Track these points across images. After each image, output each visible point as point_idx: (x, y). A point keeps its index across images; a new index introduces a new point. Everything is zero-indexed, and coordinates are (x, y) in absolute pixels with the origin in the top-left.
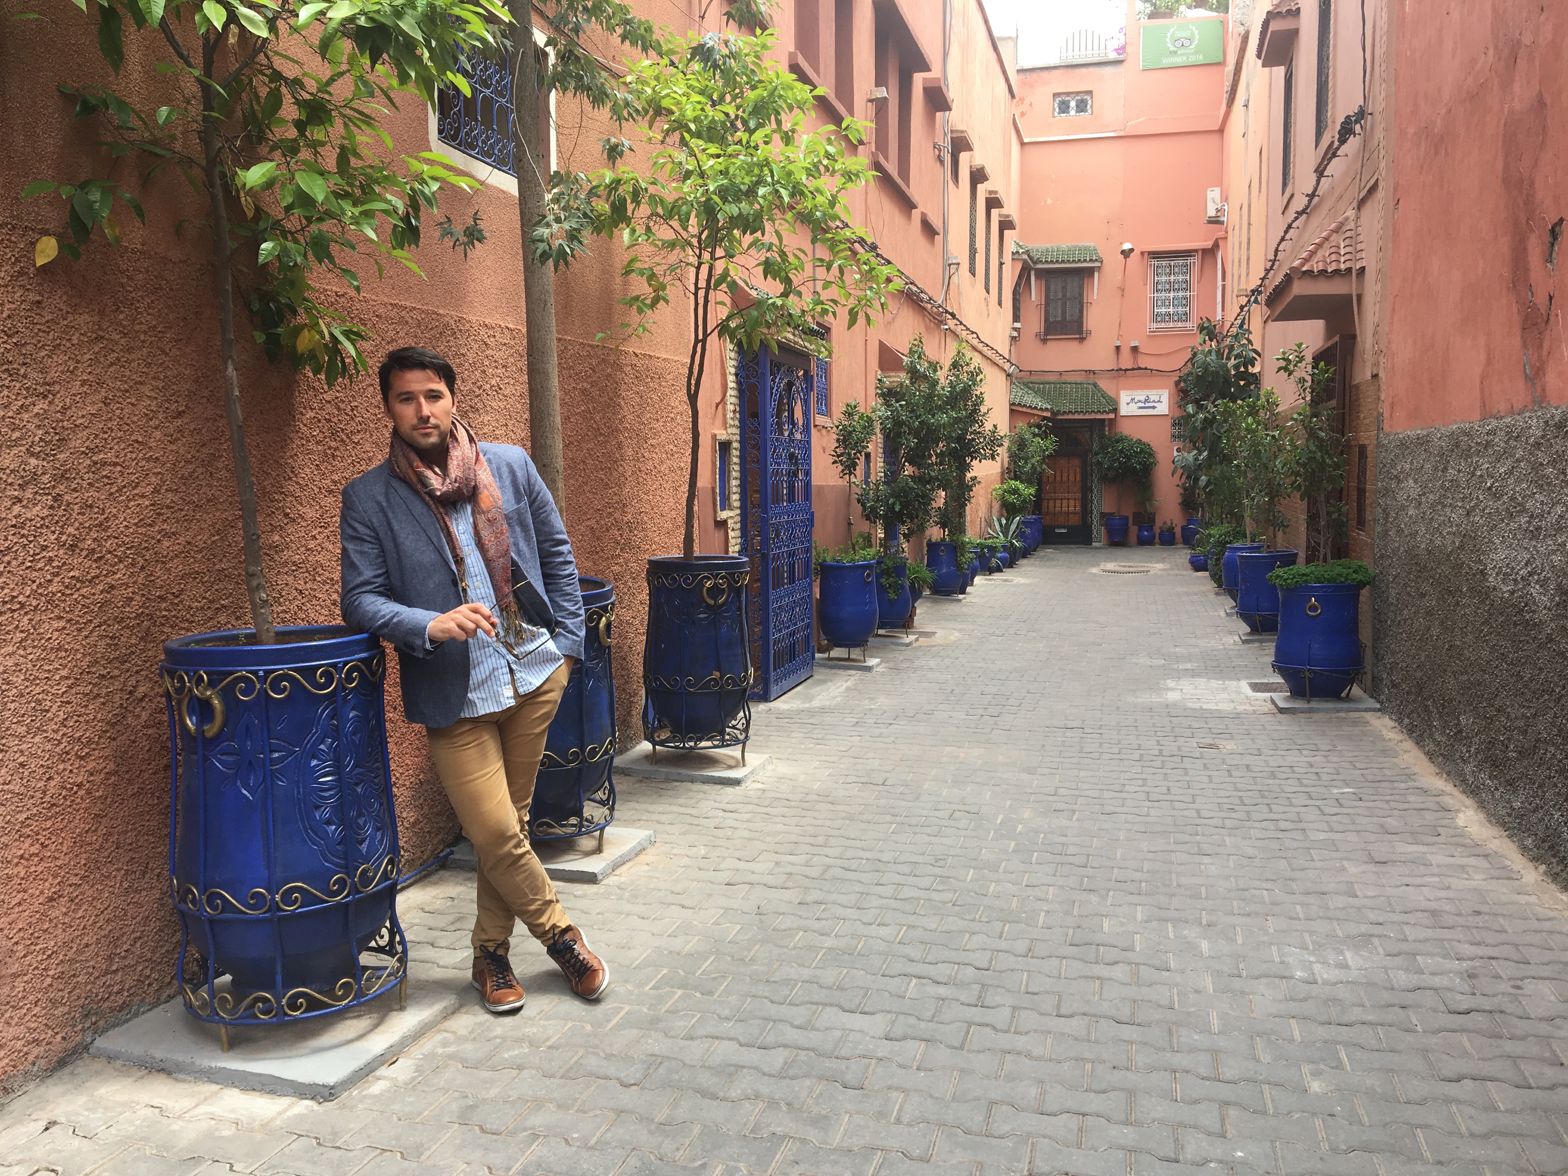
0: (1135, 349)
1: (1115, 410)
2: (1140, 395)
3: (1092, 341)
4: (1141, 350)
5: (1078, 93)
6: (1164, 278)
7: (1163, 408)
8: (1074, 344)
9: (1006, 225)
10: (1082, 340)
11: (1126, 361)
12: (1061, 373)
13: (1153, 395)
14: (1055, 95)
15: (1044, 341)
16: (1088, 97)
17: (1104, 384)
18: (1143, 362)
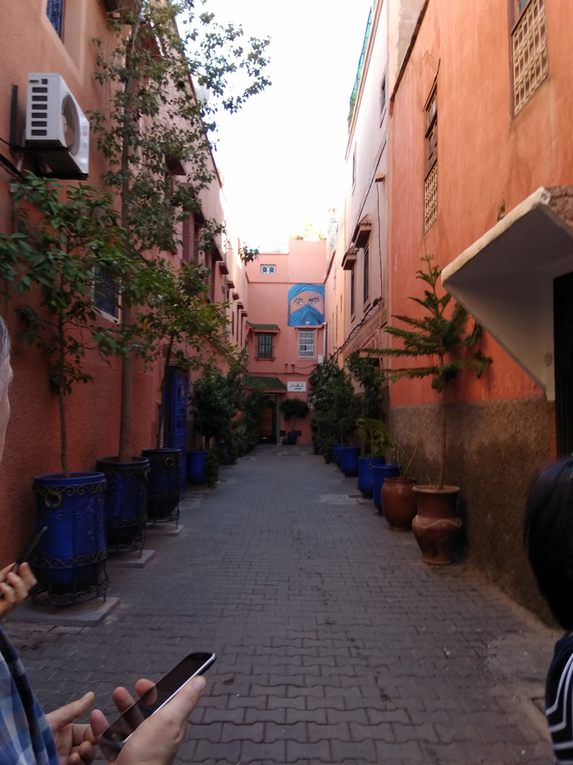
0: (293, 365)
1: (286, 389)
2: (295, 383)
3: (276, 362)
4: (296, 365)
5: (270, 265)
6: (304, 338)
7: (304, 389)
8: (269, 363)
9: (244, 315)
10: (272, 361)
11: (290, 370)
12: (264, 374)
13: (300, 383)
14: (261, 265)
15: (258, 360)
16: (274, 267)
17: (281, 378)
18: (296, 371)
